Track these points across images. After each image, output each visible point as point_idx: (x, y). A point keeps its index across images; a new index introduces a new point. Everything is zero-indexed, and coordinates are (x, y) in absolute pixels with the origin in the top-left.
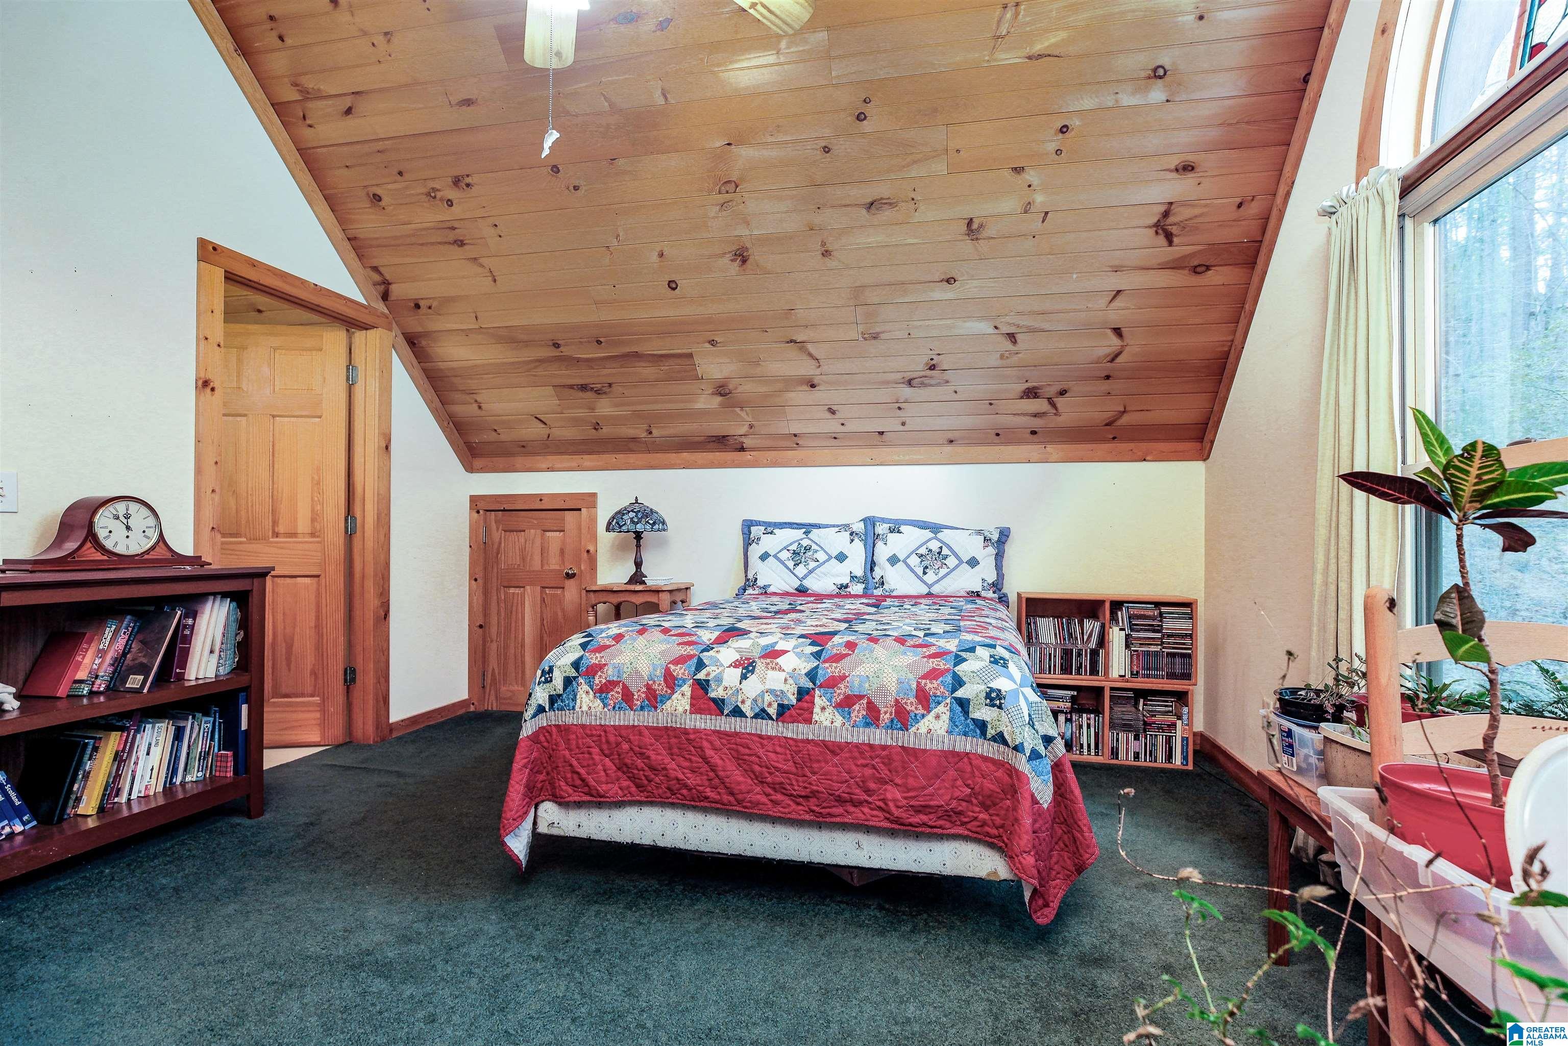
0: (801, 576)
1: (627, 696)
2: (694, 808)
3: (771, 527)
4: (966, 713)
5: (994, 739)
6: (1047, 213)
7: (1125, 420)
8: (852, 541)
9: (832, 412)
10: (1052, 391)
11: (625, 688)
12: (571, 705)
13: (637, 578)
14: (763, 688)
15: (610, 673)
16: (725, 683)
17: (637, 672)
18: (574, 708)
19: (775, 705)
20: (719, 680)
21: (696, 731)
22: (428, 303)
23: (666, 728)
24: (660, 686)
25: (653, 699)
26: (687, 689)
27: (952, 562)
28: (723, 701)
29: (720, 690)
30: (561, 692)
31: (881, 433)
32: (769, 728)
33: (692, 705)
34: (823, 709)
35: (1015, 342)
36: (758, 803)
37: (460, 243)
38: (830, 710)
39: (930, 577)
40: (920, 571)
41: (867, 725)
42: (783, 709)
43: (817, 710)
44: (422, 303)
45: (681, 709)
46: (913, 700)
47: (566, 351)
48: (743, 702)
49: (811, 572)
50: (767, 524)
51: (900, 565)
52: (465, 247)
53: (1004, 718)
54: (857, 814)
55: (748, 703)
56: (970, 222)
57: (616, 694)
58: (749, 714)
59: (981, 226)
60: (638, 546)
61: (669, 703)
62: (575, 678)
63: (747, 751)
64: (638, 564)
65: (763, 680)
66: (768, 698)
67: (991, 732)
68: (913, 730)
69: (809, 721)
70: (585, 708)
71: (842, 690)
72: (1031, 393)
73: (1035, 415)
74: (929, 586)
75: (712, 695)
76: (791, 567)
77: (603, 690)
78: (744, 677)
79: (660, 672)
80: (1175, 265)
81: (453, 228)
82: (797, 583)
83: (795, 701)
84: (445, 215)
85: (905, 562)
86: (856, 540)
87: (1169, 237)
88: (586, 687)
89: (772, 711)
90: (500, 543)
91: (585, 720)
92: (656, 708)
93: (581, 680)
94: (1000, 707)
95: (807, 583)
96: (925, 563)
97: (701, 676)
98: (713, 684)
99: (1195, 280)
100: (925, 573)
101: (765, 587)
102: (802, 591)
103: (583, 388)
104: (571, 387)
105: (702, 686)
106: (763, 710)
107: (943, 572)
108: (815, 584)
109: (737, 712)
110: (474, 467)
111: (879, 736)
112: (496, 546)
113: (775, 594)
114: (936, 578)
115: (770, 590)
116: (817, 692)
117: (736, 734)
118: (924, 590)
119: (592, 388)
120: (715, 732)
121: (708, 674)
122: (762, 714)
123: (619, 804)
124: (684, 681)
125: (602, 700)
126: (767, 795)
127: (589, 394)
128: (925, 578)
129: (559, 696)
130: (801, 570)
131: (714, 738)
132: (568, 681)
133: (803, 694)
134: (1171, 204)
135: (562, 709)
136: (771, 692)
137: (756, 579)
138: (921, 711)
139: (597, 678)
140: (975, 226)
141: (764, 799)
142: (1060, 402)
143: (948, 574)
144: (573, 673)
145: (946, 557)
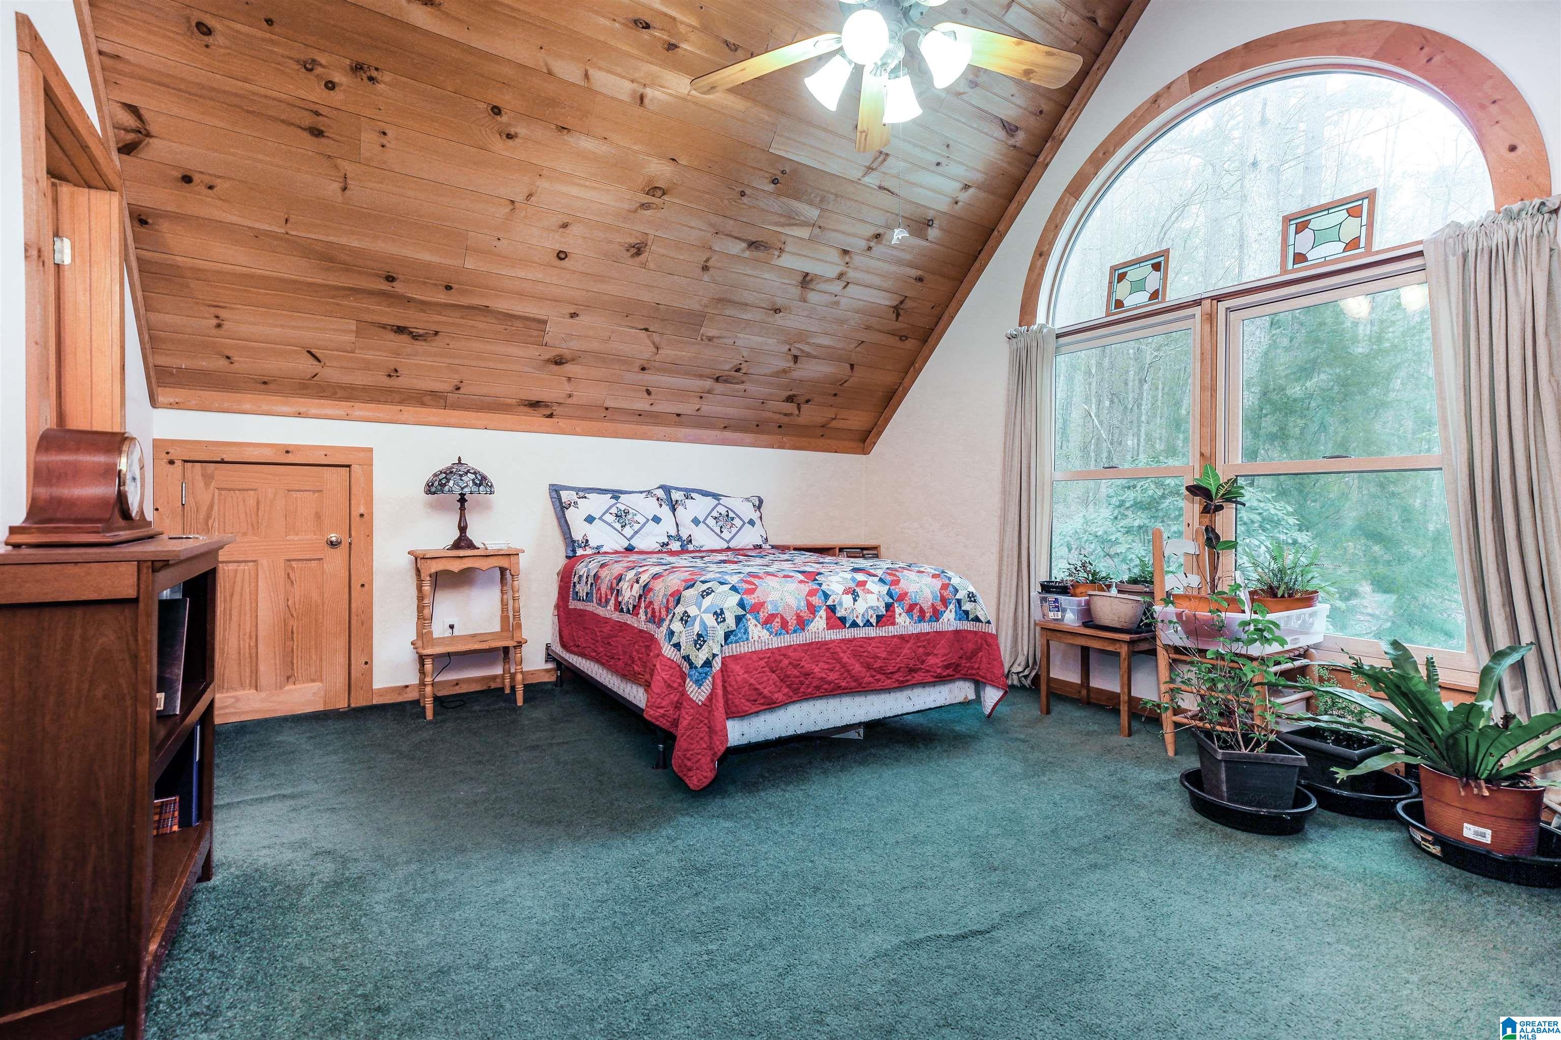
0: (628, 537)
1: (784, 624)
2: (834, 696)
3: (583, 492)
4: (960, 607)
5: (972, 620)
6: (848, 283)
7: (834, 424)
8: (661, 505)
9: (649, 393)
10: (802, 399)
11: (782, 618)
12: (745, 637)
13: (463, 542)
14: (867, 606)
15: (770, 609)
16: (844, 606)
17: (788, 605)
18: (747, 639)
19: (874, 616)
20: (841, 604)
21: (832, 641)
22: (207, 179)
23: (812, 643)
24: (805, 614)
25: (802, 623)
26: (823, 613)
27: (738, 523)
28: (845, 618)
29: (843, 610)
30: (734, 627)
31: (678, 415)
32: (872, 632)
33: (827, 624)
34: (900, 614)
35: (796, 362)
36: (870, 683)
37: (317, 133)
38: (904, 614)
39: (726, 535)
40: (718, 530)
41: (920, 622)
42: (879, 618)
43: (897, 616)
44: (196, 178)
45: (821, 628)
46: (940, 603)
47: (399, 287)
48: (857, 617)
49: (636, 533)
50: (578, 490)
51: (701, 525)
52: (323, 140)
53: (979, 608)
54: (918, 677)
55: (860, 617)
56: (807, 274)
57: (776, 624)
58: (861, 624)
59: (811, 280)
60: (462, 509)
61: (812, 625)
62: (744, 616)
63: (862, 650)
64: (463, 529)
65: (866, 600)
66: (871, 612)
67: (971, 616)
68: (941, 620)
69: (893, 624)
70: (756, 638)
71: (907, 602)
72: (790, 399)
73: (786, 415)
74: (728, 542)
75: (839, 614)
76: (620, 529)
77: (768, 621)
78: (855, 600)
79: (803, 603)
80: (892, 333)
81: (317, 114)
82: (626, 544)
83: (885, 612)
84: (316, 94)
85: (704, 522)
86: (664, 505)
87: (898, 315)
88: (754, 622)
89: (873, 621)
90: (211, 506)
91: (758, 647)
92: (803, 629)
93: (749, 616)
94: (975, 601)
95: (634, 542)
96: (720, 523)
97: (829, 603)
98: (838, 608)
99: (900, 344)
100: (722, 532)
101: (598, 547)
102: (630, 550)
103: (400, 330)
104: (384, 327)
105: (832, 609)
106: (868, 621)
107: (734, 530)
108: (639, 543)
109: (854, 624)
110: (161, 399)
111: (925, 627)
112: (204, 509)
113: (606, 553)
114: (731, 535)
115: (603, 550)
116: (896, 605)
117: (855, 639)
118: (725, 545)
119: (412, 333)
120: (843, 640)
121: (834, 601)
122: (868, 624)
123: (784, 704)
124: (820, 607)
125: (768, 630)
126: (873, 676)
127: (405, 338)
128: (722, 535)
129: (732, 632)
130: (628, 531)
131: (842, 645)
132: (739, 619)
133: (889, 607)
134: (906, 297)
135: (736, 642)
136: (872, 608)
137: (587, 541)
138: (943, 609)
139: (761, 613)
140: (808, 278)
141: (871, 679)
142: (805, 407)
143: (738, 532)
144: (741, 612)
145: (733, 519)
